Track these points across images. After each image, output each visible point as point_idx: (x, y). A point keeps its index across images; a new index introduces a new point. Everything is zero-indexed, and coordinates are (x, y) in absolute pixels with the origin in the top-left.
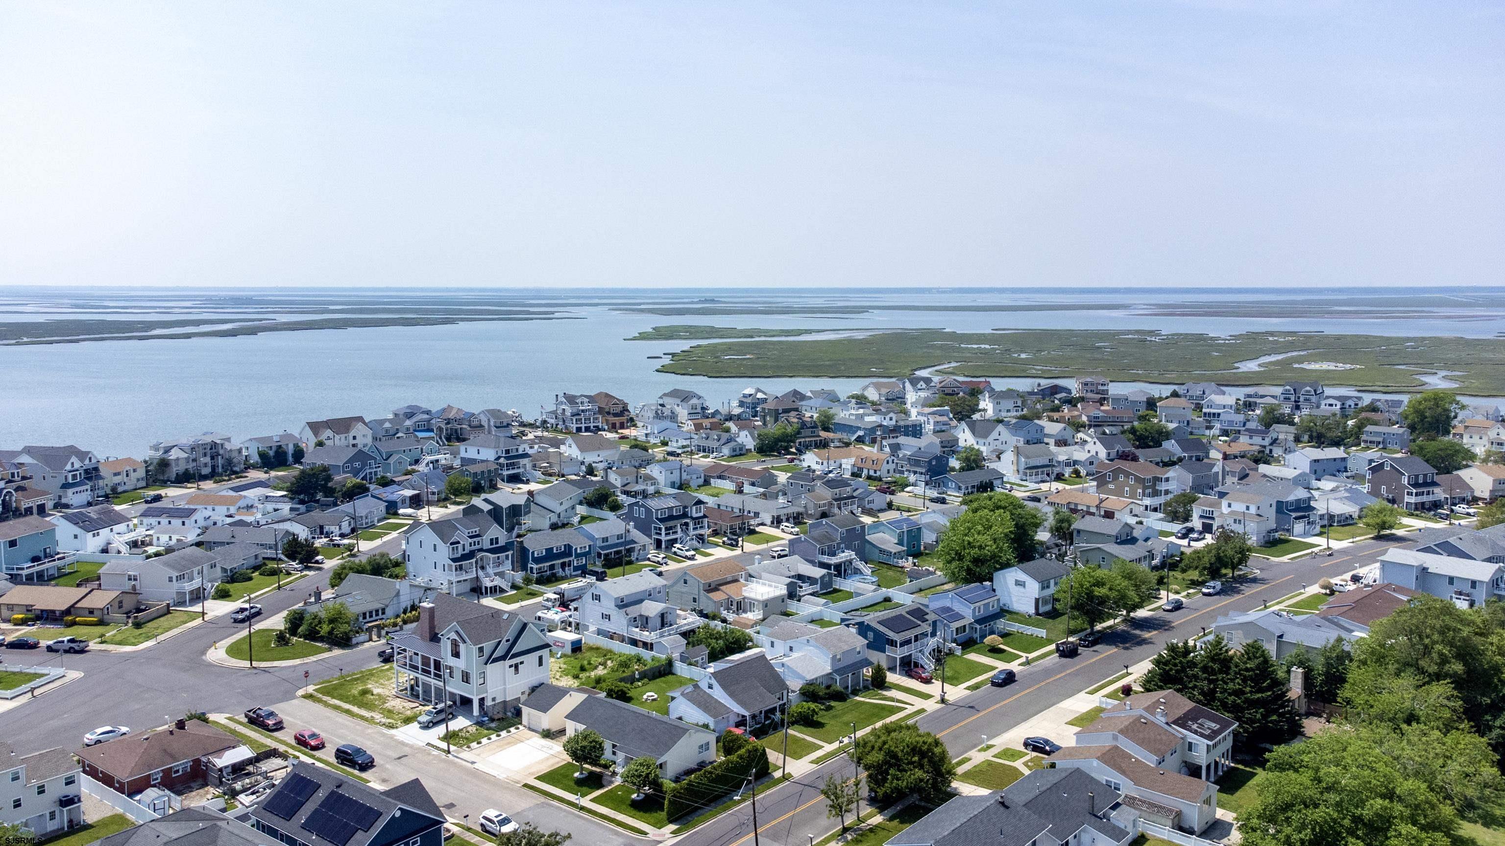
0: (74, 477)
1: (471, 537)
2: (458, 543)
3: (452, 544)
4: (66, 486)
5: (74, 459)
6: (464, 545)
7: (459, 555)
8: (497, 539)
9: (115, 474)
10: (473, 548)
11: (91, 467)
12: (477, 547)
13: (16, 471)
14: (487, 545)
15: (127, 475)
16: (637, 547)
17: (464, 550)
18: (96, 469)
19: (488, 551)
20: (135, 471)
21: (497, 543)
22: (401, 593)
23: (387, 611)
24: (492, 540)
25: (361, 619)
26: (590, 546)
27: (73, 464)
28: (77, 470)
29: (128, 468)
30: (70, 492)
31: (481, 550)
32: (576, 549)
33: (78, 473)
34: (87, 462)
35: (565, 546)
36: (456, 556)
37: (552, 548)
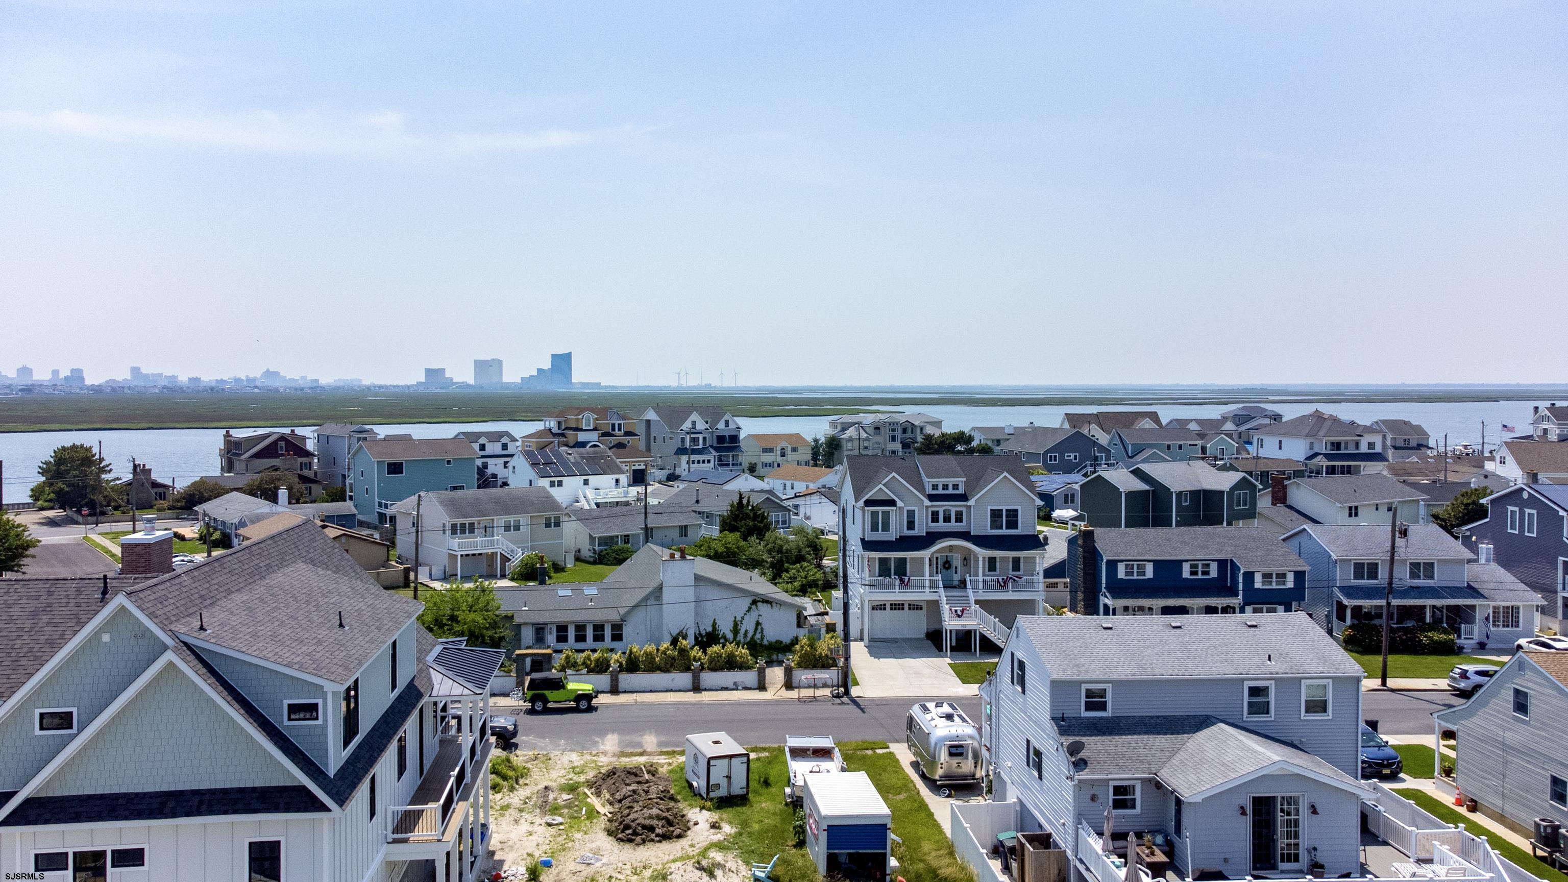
0: (694, 441)
1: (932, 498)
2: (892, 503)
3: (868, 503)
4: (682, 451)
5: (695, 417)
6: (911, 514)
7: (892, 535)
8: (1013, 515)
9: (765, 450)
10: (941, 526)
11: (727, 434)
12: (953, 526)
13: (617, 423)
14: (981, 524)
15: (783, 455)
16: (1483, 608)
17: (911, 525)
18: (734, 438)
19: (982, 541)
20: (794, 450)
21: (1012, 524)
22: (667, 596)
23: (627, 631)
24: (996, 515)
25: (551, 638)
26: (1299, 576)
27: (694, 423)
28: (700, 433)
29: (784, 444)
30: (684, 458)
31: (965, 535)
32: (1249, 576)
33: (701, 437)
34: (721, 425)
35: (1222, 564)
36: (880, 536)
37: (1179, 563)
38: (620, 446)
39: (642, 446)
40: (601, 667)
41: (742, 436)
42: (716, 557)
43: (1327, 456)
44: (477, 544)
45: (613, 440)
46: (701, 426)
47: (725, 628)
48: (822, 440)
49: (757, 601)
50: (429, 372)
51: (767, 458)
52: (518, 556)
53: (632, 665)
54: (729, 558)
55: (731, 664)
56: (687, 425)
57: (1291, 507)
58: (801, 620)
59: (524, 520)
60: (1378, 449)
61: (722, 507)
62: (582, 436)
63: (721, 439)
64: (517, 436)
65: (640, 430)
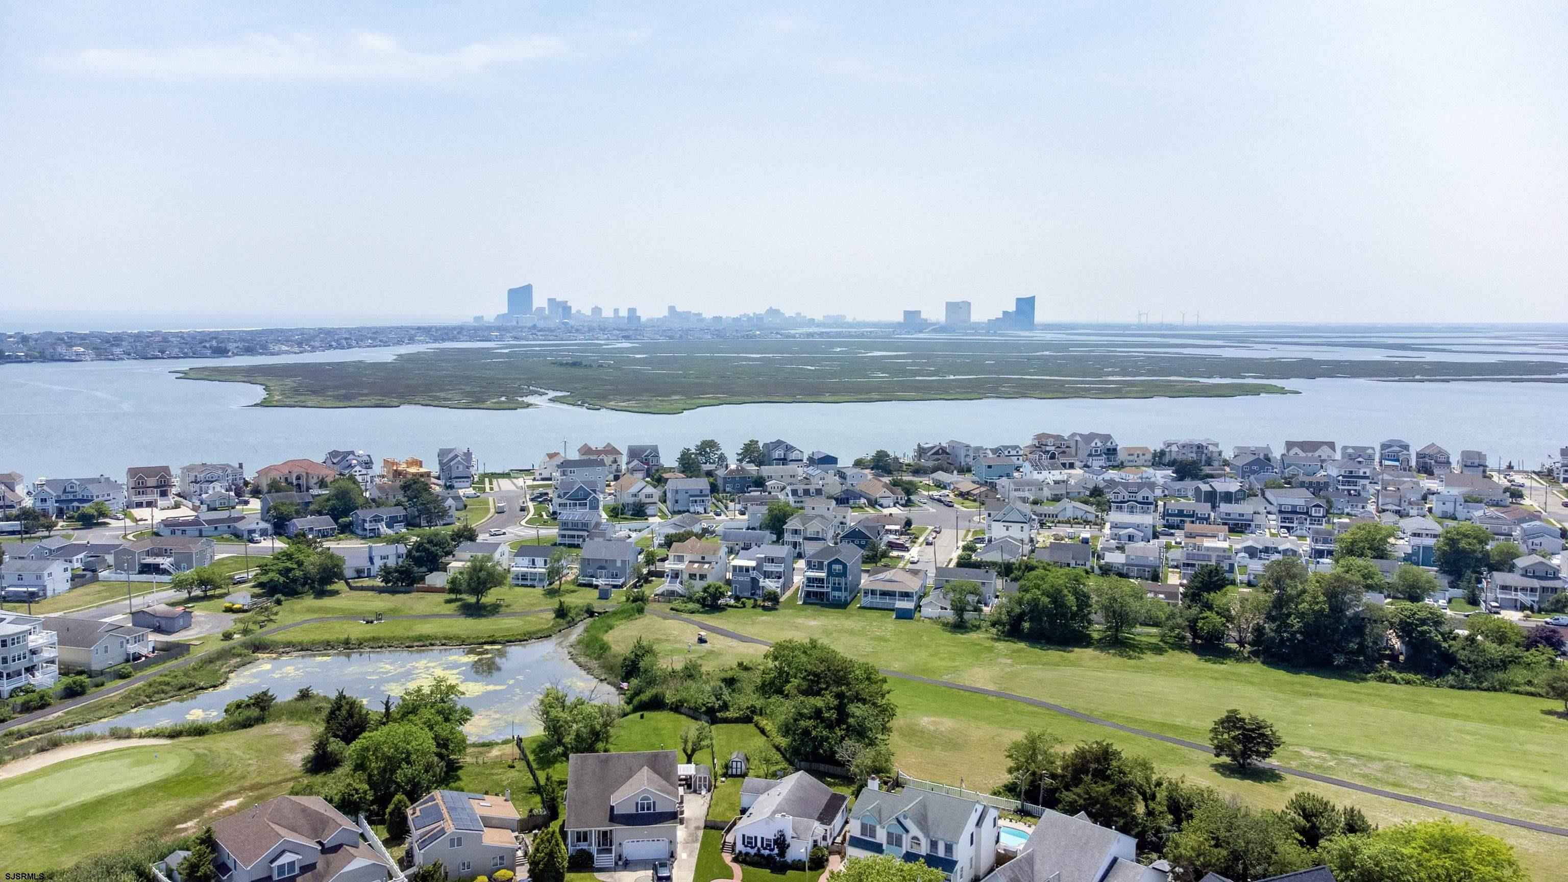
38: (1064, 452)
39: (1074, 453)
40: (1053, 522)
41: (1118, 448)
42: (1082, 502)
43: (1344, 477)
44: (1021, 494)
45: (1061, 450)
46: (1099, 444)
47: (1079, 517)
48: (1158, 450)
49: (1086, 512)
50: (907, 314)
51: (1131, 458)
52: (1031, 499)
53: (1059, 522)
54: (1086, 502)
55: (1079, 523)
56: (1093, 445)
57: (1265, 498)
58: (1097, 516)
59: (1033, 489)
60: (1368, 474)
61: (1091, 486)
62: (1048, 448)
63: (1109, 450)
64: (1022, 447)
65: (1072, 444)
